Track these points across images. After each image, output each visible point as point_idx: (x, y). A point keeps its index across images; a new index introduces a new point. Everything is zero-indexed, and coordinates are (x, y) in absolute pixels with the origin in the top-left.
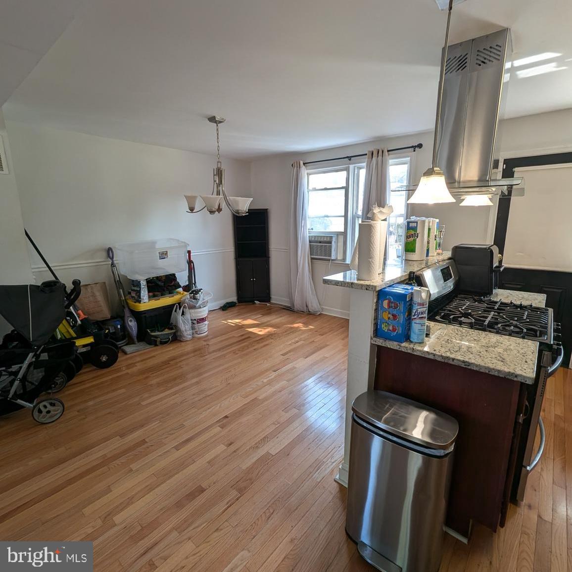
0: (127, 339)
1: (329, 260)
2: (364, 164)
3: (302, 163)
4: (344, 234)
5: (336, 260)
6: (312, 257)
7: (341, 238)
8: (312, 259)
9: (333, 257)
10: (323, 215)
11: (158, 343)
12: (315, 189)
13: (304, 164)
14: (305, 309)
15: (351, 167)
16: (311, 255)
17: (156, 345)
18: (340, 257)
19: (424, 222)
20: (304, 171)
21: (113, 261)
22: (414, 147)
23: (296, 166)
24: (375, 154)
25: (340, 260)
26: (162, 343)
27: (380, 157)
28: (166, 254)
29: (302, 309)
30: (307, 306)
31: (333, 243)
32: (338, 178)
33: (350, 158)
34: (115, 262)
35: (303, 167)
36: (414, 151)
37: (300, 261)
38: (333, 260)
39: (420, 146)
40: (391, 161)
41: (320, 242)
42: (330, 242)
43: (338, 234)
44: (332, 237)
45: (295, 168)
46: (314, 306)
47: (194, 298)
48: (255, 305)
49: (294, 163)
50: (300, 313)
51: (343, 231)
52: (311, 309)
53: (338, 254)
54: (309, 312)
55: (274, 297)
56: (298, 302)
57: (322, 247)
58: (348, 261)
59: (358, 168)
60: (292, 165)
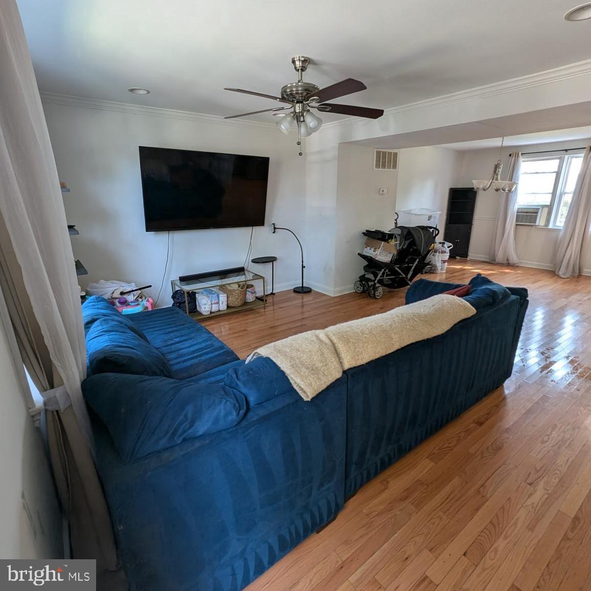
1: (532, 226)
2: (582, 155)
3: (520, 153)
4: (550, 207)
5: (539, 225)
7: (546, 210)
8: (516, 225)
9: (537, 224)
11: (423, 272)
13: (522, 154)
14: (506, 262)
15: (566, 156)
16: (516, 222)
17: (422, 274)
18: (542, 224)
20: (521, 159)
23: (514, 155)
25: (543, 226)
26: (426, 273)
29: (502, 262)
30: (507, 260)
31: (539, 213)
33: (567, 150)
35: (521, 157)
38: (536, 226)
41: (527, 213)
42: (537, 213)
43: (546, 206)
44: (539, 208)
45: (514, 158)
46: (514, 259)
47: (442, 246)
48: (457, 260)
49: (513, 153)
50: (501, 265)
51: (549, 204)
52: (511, 262)
53: (541, 221)
54: (509, 264)
55: (472, 255)
56: (500, 257)
57: (528, 217)
58: (550, 227)
59: (572, 158)
60: (510, 155)
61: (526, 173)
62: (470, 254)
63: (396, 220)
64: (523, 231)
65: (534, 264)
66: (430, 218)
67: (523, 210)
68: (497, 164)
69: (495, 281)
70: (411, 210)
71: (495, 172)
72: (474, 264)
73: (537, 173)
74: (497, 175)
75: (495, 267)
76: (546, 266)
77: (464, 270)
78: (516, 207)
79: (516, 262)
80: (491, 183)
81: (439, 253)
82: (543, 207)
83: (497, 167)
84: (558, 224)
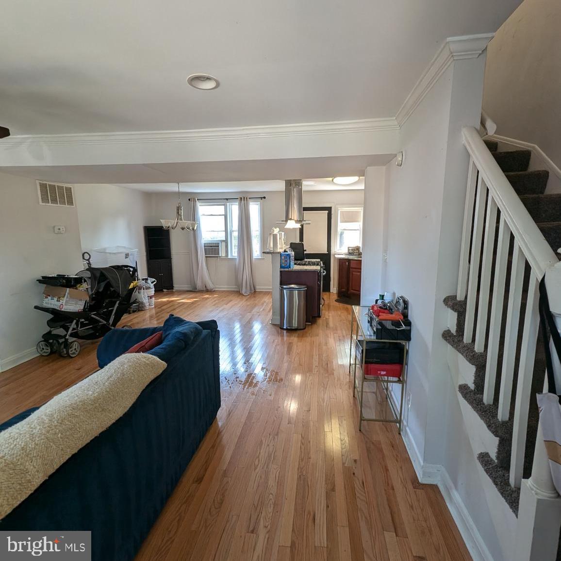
1: (217, 257)
2: (237, 203)
3: (196, 199)
4: (226, 241)
5: (222, 256)
7: (224, 244)
8: (206, 257)
9: (220, 255)
10: (211, 230)
11: (131, 312)
13: (198, 199)
14: (204, 289)
15: (228, 204)
16: (206, 254)
17: (130, 313)
18: (224, 255)
19: (281, 233)
20: (198, 204)
21: (89, 261)
23: (192, 200)
24: (243, 199)
25: (224, 257)
26: (134, 312)
27: (246, 201)
29: (202, 289)
30: (206, 287)
31: (220, 247)
32: (220, 209)
33: (227, 199)
34: (91, 262)
35: (197, 202)
38: (220, 257)
39: (264, 198)
40: (251, 203)
41: (211, 247)
42: (218, 246)
43: (223, 241)
44: (219, 243)
45: (192, 202)
46: (210, 286)
47: (146, 282)
48: (164, 293)
49: (191, 198)
50: (201, 291)
51: (225, 239)
52: (209, 288)
53: (222, 253)
54: (207, 290)
55: (177, 286)
56: (199, 285)
57: (212, 249)
58: (229, 257)
59: (232, 205)
60: (189, 200)
61: (204, 215)
62: (174, 285)
63: (88, 260)
64: (212, 261)
65: (224, 287)
66: (127, 256)
67: (208, 245)
68: (178, 206)
69: (187, 319)
70: (105, 249)
71: (178, 213)
72: (180, 295)
73: (212, 215)
74: (181, 216)
75: (197, 295)
76: (233, 288)
77: (172, 301)
78: (203, 242)
79: (212, 288)
80: (177, 222)
81: (144, 289)
82: (221, 242)
83: (178, 209)
84: (233, 255)
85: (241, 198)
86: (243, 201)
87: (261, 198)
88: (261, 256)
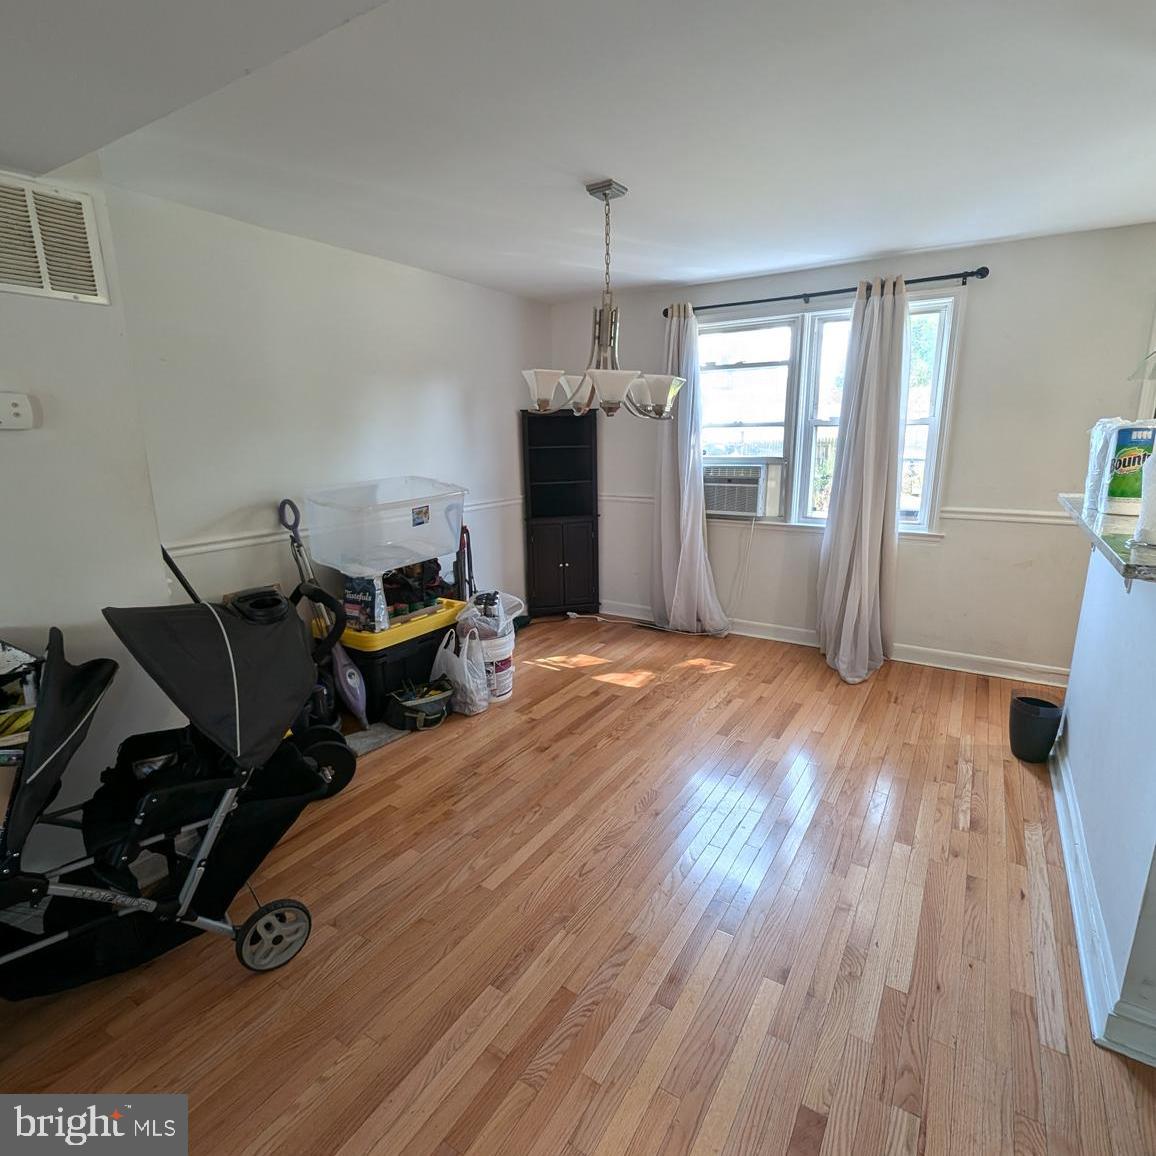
0: (340, 719)
1: (749, 518)
2: (849, 312)
3: (690, 307)
4: (786, 463)
5: (764, 518)
6: (709, 512)
7: (776, 473)
8: (709, 516)
9: (760, 513)
10: (732, 422)
11: (419, 725)
12: (712, 366)
13: (694, 309)
14: (695, 626)
15: (808, 316)
16: (707, 507)
17: (414, 729)
18: (773, 512)
20: (695, 324)
21: (296, 533)
22: (964, 276)
23: (675, 313)
24: (876, 289)
25: (773, 519)
26: (428, 724)
27: (889, 297)
28: (427, 512)
29: (687, 626)
30: (699, 620)
31: (761, 481)
32: (775, 341)
33: (806, 297)
34: (301, 534)
35: (693, 319)
36: (964, 283)
37: (687, 521)
38: (758, 519)
39: (983, 273)
40: (912, 306)
41: (730, 481)
42: (756, 481)
43: (770, 462)
44: (760, 468)
45: (675, 319)
46: (716, 618)
47: (486, 613)
48: (572, 622)
49: (672, 307)
50: (683, 635)
51: (780, 455)
52: (709, 625)
53: (768, 505)
54: (703, 631)
55: (608, 599)
56: (678, 615)
57: (733, 493)
58: (794, 521)
59: (824, 320)
60: (666, 313)
62: (603, 600)
63: (294, 528)
64: (727, 532)
65: (764, 628)
67: (720, 474)
76: (796, 633)
77: (578, 673)
79: (720, 624)
81: (472, 636)
82: (767, 465)
84: (810, 513)
85: (869, 288)
86: (875, 299)
87: (965, 276)
88: (930, 526)
